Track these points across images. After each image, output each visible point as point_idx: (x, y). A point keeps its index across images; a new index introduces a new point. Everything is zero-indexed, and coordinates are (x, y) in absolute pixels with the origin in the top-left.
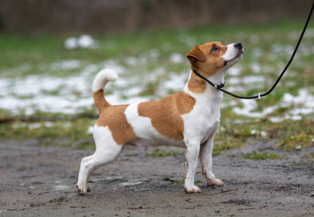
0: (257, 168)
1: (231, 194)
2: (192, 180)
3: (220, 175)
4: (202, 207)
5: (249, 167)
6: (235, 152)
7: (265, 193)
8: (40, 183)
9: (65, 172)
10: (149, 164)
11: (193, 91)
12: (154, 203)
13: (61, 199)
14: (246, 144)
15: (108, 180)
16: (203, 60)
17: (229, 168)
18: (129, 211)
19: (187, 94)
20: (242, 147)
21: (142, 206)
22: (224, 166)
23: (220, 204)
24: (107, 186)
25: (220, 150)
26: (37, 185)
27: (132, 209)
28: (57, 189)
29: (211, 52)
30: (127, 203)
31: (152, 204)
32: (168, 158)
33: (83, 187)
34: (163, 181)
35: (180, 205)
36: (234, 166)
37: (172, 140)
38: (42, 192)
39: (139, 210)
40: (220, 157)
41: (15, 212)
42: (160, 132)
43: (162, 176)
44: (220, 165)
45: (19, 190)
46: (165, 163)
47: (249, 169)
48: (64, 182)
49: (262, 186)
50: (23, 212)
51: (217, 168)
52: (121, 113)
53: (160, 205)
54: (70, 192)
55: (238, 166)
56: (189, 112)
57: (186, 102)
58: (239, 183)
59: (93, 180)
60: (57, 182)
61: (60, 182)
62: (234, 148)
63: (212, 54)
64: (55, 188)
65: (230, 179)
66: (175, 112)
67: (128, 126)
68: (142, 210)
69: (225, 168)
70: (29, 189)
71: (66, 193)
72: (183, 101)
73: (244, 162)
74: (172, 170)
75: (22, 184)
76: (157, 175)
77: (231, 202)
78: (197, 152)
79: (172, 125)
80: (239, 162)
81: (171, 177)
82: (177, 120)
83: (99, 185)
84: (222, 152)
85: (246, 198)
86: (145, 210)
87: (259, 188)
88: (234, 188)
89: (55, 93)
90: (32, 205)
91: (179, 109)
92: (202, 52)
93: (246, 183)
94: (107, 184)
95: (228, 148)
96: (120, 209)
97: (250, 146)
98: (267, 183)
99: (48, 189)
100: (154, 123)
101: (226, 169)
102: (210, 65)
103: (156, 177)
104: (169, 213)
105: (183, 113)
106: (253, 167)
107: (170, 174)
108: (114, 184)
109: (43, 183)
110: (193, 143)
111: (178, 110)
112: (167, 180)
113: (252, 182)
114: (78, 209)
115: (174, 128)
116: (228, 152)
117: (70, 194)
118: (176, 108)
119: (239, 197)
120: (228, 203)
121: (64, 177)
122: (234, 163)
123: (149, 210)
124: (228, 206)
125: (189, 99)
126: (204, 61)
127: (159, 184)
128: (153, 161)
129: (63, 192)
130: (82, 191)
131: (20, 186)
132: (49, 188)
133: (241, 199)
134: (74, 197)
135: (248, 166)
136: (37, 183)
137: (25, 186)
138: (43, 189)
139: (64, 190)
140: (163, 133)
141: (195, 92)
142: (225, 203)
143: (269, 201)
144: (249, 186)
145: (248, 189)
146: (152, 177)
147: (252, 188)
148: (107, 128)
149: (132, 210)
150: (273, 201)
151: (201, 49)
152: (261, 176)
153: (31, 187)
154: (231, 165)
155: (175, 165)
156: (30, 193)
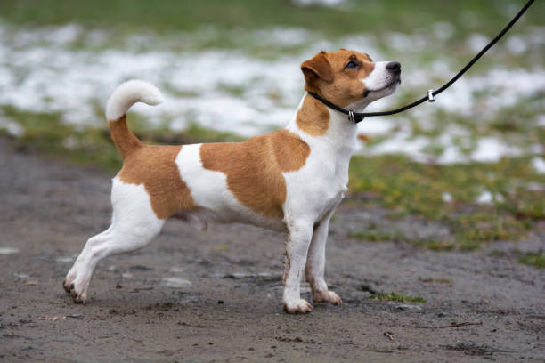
0: (533, 283)
1: (468, 330)
2: (295, 290)
3: (463, 291)
4: (407, 351)
5: (520, 280)
6: (506, 246)
7: (527, 337)
8: (145, 269)
9: (196, 251)
10: (347, 252)
11: (305, 130)
12: (325, 334)
13: (169, 305)
14: (531, 234)
15: (264, 277)
16: (329, 79)
17: (485, 278)
18: (277, 343)
19: (293, 134)
20: (523, 239)
21: (303, 338)
22: (477, 272)
23: (440, 350)
24: (257, 288)
25: (481, 239)
26: (138, 273)
27: (284, 340)
28: (169, 285)
29: (345, 68)
30: (279, 328)
31: (320, 335)
32: (384, 246)
33: (83, 291)
34: (358, 290)
35: (370, 343)
36: (493, 275)
37: (260, 217)
38: (142, 286)
39: (293, 343)
40: (477, 253)
41: (79, 322)
42: (240, 199)
43: (360, 280)
44: (471, 270)
45: (103, 278)
46: (376, 255)
47: (518, 284)
48: (186, 271)
49: (528, 323)
50: (92, 322)
51: (463, 276)
52: (169, 162)
53: (335, 339)
54: (189, 294)
55: (501, 276)
56: (297, 168)
57: (293, 149)
58: (490, 311)
59: (236, 275)
60: (175, 270)
61: (181, 270)
62: (506, 239)
63: (347, 74)
64: (166, 282)
65: (479, 300)
66: (272, 166)
67: (182, 186)
68: (299, 345)
69: (478, 277)
70: (121, 278)
71: (182, 293)
72: (287, 149)
73: (513, 270)
74: (385, 269)
75: (112, 268)
76: (353, 278)
77: (461, 347)
78: (306, 241)
79: (264, 190)
80: (506, 269)
81: (377, 283)
82: (275, 181)
83: (245, 285)
84: (483, 245)
85: (490, 343)
86: (304, 347)
87: (521, 325)
88: (476, 321)
89: (236, 91)
90: (114, 312)
91: (279, 161)
92: (328, 64)
93: (502, 313)
94: (259, 285)
95: (497, 238)
96: (262, 336)
97: (538, 238)
98: (538, 317)
99: (154, 282)
100: (232, 183)
101: (478, 280)
102: (338, 90)
103: (349, 281)
104: (345, 357)
105: (287, 170)
106: (526, 282)
107: (377, 278)
108: (271, 287)
109: (150, 269)
110: (300, 224)
111: (276, 164)
112: (365, 289)
113: (514, 313)
114: (190, 328)
115: (267, 195)
116: (495, 246)
117: (188, 297)
118: (273, 158)
119: (481, 338)
120: (455, 349)
121: (190, 262)
122: (496, 269)
123: (312, 346)
124: (453, 355)
125: (298, 144)
126: (331, 82)
127: (350, 296)
128: (356, 247)
129: (177, 291)
130: (80, 296)
131: (108, 271)
132: (156, 279)
133: (480, 345)
134: (192, 304)
135: (518, 278)
136: (139, 268)
137: (116, 271)
138: (145, 281)
139: (179, 288)
140: (245, 201)
141: (308, 133)
142: (450, 348)
143: (528, 355)
144: (506, 318)
145: (499, 326)
146: (342, 280)
147: (508, 323)
148: (141, 187)
149: (282, 343)
150: (536, 356)
151: (328, 59)
152: (534, 301)
153: (125, 275)
154: (490, 274)
155: (391, 261)
156: (120, 287)
